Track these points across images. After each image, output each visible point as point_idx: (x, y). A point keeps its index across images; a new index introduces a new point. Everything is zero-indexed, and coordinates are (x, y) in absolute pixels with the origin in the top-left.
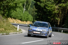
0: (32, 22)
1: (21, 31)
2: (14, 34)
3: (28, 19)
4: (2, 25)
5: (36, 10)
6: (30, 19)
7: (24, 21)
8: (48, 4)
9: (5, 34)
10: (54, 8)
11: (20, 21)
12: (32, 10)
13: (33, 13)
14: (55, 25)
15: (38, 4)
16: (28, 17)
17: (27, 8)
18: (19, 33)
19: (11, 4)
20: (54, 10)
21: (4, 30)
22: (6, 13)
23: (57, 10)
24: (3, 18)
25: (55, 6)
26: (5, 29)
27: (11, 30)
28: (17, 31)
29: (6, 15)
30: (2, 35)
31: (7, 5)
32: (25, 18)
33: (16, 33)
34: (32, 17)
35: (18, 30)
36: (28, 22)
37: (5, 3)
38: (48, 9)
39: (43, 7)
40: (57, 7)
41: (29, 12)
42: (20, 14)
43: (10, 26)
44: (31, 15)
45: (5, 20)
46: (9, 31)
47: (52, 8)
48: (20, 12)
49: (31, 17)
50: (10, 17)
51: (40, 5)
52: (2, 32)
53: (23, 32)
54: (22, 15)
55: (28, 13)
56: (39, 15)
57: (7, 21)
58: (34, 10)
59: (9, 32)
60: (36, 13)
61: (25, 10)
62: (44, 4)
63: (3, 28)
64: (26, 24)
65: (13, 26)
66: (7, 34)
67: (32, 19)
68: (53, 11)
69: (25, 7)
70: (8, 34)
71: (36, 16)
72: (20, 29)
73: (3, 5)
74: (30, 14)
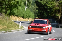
0: (33, 19)
1: (23, 28)
2: (16, 31)
3: (30, 16)
4: (5, 23)
5: (37, 7)
6: (32, 16)
7: (26, 19)
8: (48, 1)
9: (7, 31)
10: (54, 5)
11: (22, 19)
12: (33, 7)
13: (34, 11)
14: (55, 22)
15: (39, 2)
16: (30, 14)
17: (29, 6)
18: (21, 30)
19: (13, 2)
20: (55, 7)
21: (6, 28)
22: (8, 12)
23: (57, 7)
24: (5, 16)
25: (56, 3)
26: (8, 27)
27: (14, 27)
28: (19, 29)
29: (8, 13)
30: (5, 32)
31: (8, 3)
32: (27, 15)
33: (18, 30)
34: (34, 14)
35: (20, 27)
36: (30, 19)
37: (7, 2)
38: (48, 6)
39: (44, 4)
40: (57, 4)
41: (31, 10)
42: (22, 12)
43: (12, 24)
44: (33, 12)
45: (7, 18)
46: (11, 28)
47: (52, 5)
48: (22, 10)
49: (32, 14)
50: (12, 15)
51: (40, 3)
52: (4, 29)
53: (25, 29)
54: (24, 13)
55: (29, 10)
56: (40, 12)
57: (9, 19)
58: (35, 8)
59: (11, 30)
60: (38, 10)
61: (27, 8)
62: (44, 2)
63: (5, 25)
64: (27, 21)
65: (15, 24)
66: (9, 32)
67: (34, 16)
68: (53, 8)
69: (26, 5)
70: (11, 31)
71: (37, 13)
72: (22, 27)
73: (5, 3)
74: (31, 11)
